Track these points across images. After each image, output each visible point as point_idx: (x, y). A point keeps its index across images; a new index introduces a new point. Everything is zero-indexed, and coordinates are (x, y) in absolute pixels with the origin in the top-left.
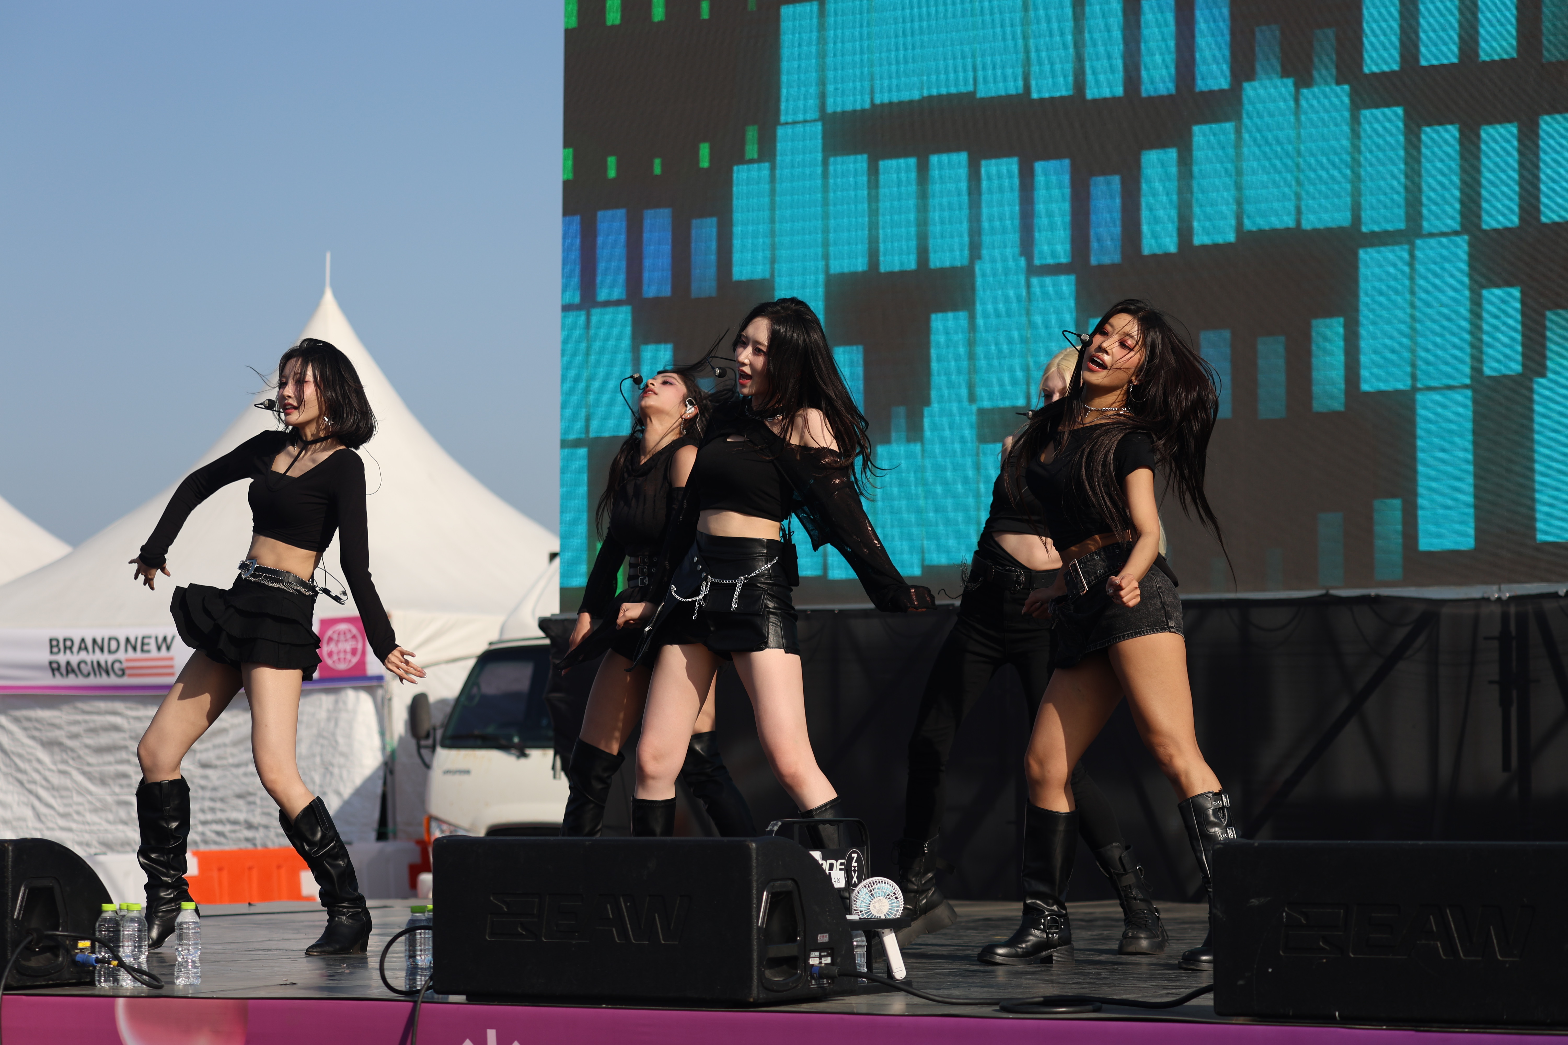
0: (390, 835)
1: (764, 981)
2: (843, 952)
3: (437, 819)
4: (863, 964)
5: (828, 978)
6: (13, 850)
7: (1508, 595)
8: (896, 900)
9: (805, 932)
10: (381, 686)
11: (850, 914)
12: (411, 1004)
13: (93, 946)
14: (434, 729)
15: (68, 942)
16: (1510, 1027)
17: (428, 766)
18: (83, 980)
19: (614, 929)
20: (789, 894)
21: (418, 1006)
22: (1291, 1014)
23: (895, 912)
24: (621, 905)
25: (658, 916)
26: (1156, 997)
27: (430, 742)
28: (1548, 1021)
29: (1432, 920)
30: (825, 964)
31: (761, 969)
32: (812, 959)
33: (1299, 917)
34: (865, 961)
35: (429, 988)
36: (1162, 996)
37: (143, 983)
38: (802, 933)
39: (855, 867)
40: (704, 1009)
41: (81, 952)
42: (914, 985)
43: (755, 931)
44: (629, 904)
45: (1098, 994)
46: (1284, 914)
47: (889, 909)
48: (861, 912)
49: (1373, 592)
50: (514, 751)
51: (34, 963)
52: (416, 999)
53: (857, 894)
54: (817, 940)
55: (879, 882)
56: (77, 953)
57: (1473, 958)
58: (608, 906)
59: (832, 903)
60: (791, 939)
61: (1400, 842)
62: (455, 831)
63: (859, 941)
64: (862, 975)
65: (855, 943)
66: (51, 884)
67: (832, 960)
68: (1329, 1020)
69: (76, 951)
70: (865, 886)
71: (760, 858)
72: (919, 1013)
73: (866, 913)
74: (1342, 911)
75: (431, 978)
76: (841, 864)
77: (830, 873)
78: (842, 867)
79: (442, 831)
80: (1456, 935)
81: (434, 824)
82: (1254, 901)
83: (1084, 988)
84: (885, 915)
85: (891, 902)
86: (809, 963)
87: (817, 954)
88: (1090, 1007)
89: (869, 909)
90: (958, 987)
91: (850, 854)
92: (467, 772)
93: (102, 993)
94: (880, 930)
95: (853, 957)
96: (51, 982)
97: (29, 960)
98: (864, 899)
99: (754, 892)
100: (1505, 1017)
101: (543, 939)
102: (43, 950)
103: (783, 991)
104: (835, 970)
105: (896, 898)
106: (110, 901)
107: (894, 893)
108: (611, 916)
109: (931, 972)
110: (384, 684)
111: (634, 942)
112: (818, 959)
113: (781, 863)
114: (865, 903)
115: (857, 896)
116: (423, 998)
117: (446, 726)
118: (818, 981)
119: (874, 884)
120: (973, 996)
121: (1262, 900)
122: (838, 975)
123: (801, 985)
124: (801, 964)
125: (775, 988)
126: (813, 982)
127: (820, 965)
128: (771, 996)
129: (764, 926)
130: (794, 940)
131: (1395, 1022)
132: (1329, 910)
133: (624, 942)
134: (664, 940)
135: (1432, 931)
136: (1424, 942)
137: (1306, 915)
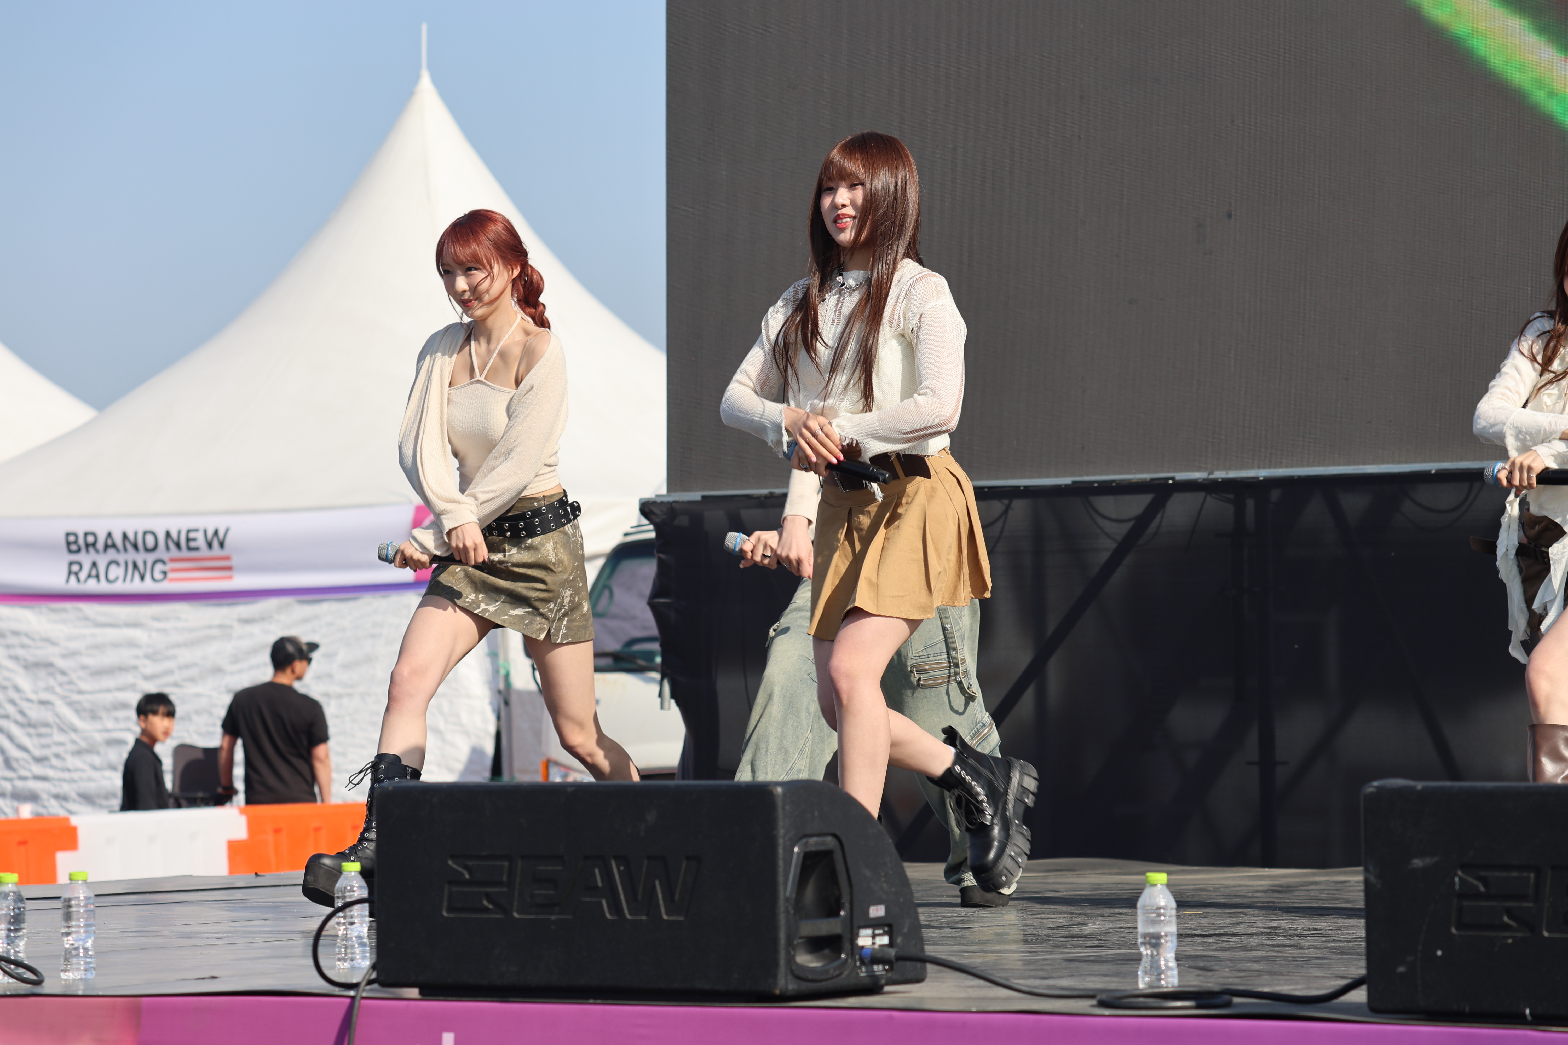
1: (794, 967)
2: (905, 930)
5: (886, 962)
9: (852, 903)
12: (348, 1000)
19: (604, 902)
20: (828, 854)
21: (357, 1004)
22: (1467, 1010)
24: (612, 869)
25: (659, 885)
30: (880, 945)
31: (790, 952)
32: (863, 939)
33: (1475, 882)
35: (371, 980)
38: (847, 905)
40: (720, 1004)
43: (781, 901)
44: (622, 868)
46: (1457, 879)
52: (355, 994)
54: (868, 913)
58: (597, 871)
59: (889, 865)
60: (834, 912)
67: (891, 939)
68: (1516, 1019)
71: (787, 807)
72: (991, 1008)
75: (374, 967)
81: (553, 770)
82: (1417, 863)
86: (857, 944)
87: (869, 931)
90: (1072, 976)
99: (780, 851)
101: (516, 915)
103: (821, 981)
104: (892, 952)
108: (600, 884)
111: (629, 917)
112: (870, 939)
113: (816, 814)
118: (870, 968)
120: (1082, 987)
121: (1428, 861)
122: (899, 958)
123: (846, 973)
124: (847, 946)
125: (810, 977)
126: (864, 969)
127: (872, 947)
128: (805, 986)
129: (794, 896)
130: (838, 915)
132: (1515, 874)
133: (615, 918)
134: (667, 914)
137: (1485, 880)
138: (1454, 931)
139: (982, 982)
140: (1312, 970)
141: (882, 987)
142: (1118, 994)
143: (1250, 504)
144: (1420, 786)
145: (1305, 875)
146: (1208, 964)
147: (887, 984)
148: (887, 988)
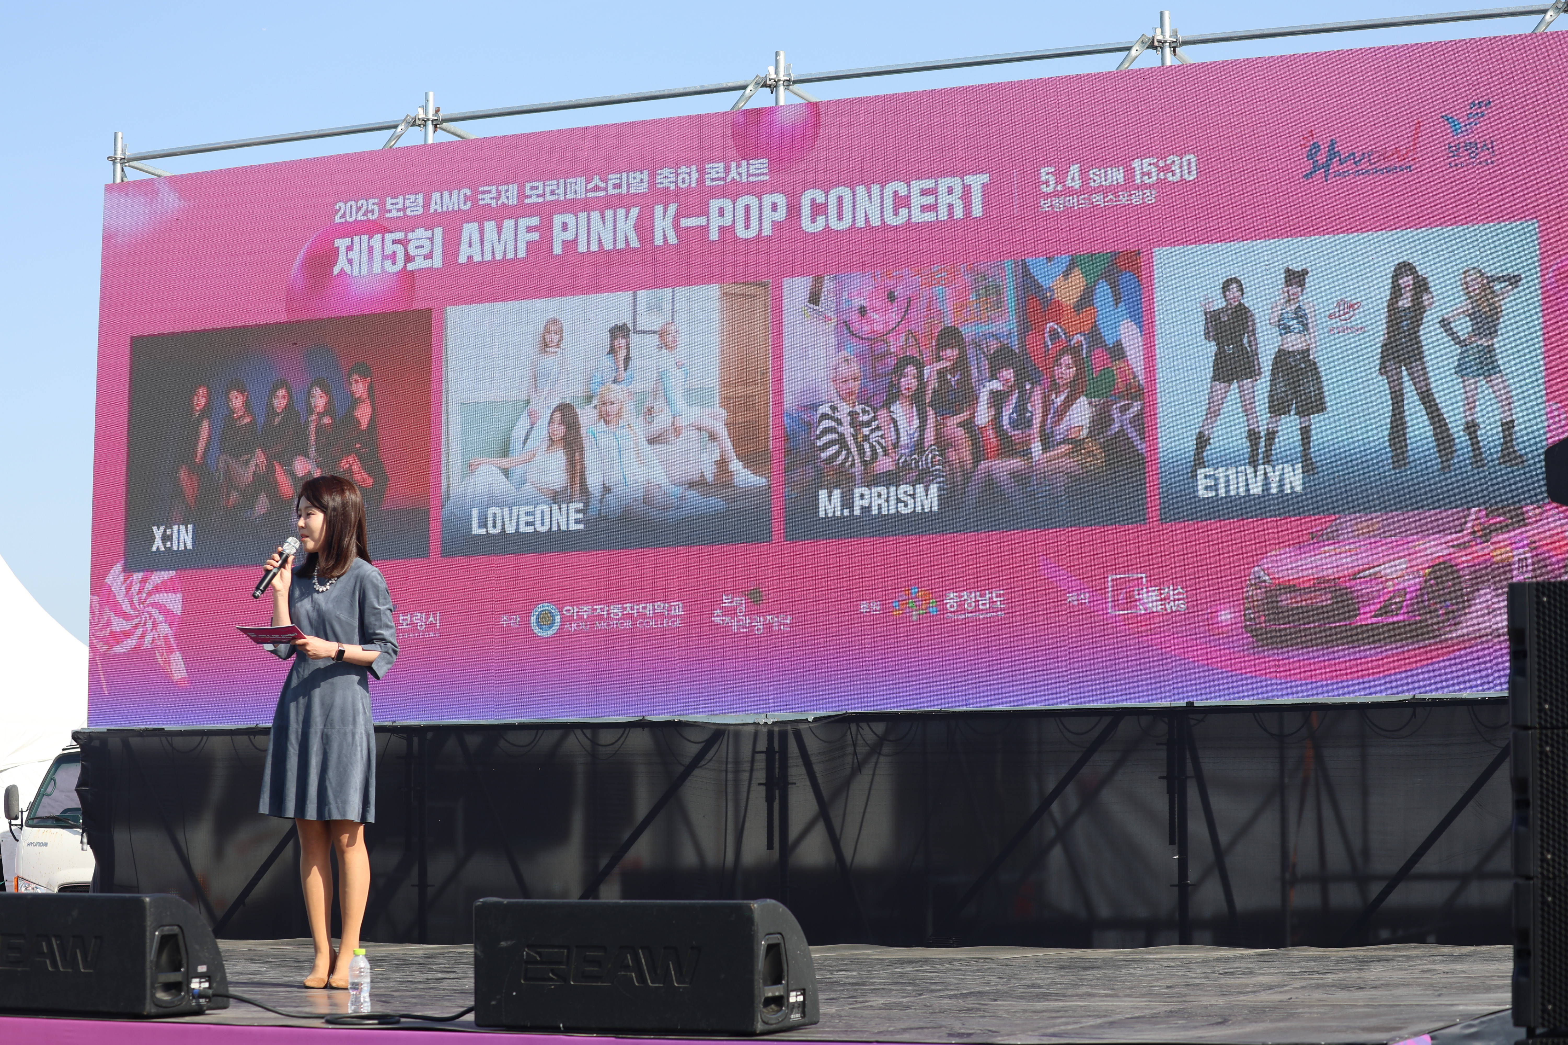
1: (155, 1000)
2: (218, 979)
3: (24, 880)
5: (207, 997)
7: (772, 721)
9: (188, 964)
14: (22, 812)
16: (683, 1035)
17: (17, 841)
19: (48, 961)
20: (174, 936)
22: (529, 1025)
24: (53, 943)
25: (79, 951)
27: (18, 822)
28: (709, 1030)
29: (629, 957)
30: (203, 988)
31: (153, 991)
32: (194, 984)
33: (535, 955)
38: (185, 965)
43: (148, 963)
44: (58, 942)
46: (525, 953)
49: (676, 718)
54: (197, 970)
57: (657, 985)
58: (44, 943)
59: (209, 943)
60: (177, 969)
67: (210, 985)
68: (555, 1030)
71: (152, 910)
72: (265, 1024)
74: (565, 951)
80: (645, 968)
81: (21, 883)
82: (503, 944)
86: (191, 987)
87: (197, 980)
88: (391, 1020)
92: (46, 844)
99: (148, 934)
100: (678, 1028)
103: (170, 1007)
104: (210, 992)
108: (45, 951)
111: (61, 969)
112: (198, 984)
113: (168, 913)
117: (30, 811)
118: (198, 1001)
121: (509, 943)
122: (214, 995)
123: (184, 1003)
124: (185, 988)
125: (164, 1005)
126: (194, 1002)
127: (199, 989)
128: (161, 1011)
129: (155, 960)
130: (179, 970)
131: (602, 1031)
132: (556, 950)
133: (54, 970)
134: (84, 968)
135: (628, 966)
136: (623, 973)
137: (539, 954)
138: (522, 982)
139: (260, 1009)
140: (445, 1003)
141: (204, 1011)
142: (337, 1016)
143: (416, 740)
144: (505, 901)
145: (443, 948)
146: (387, 999)
147: (207, 1010)
148: (207, 1012)
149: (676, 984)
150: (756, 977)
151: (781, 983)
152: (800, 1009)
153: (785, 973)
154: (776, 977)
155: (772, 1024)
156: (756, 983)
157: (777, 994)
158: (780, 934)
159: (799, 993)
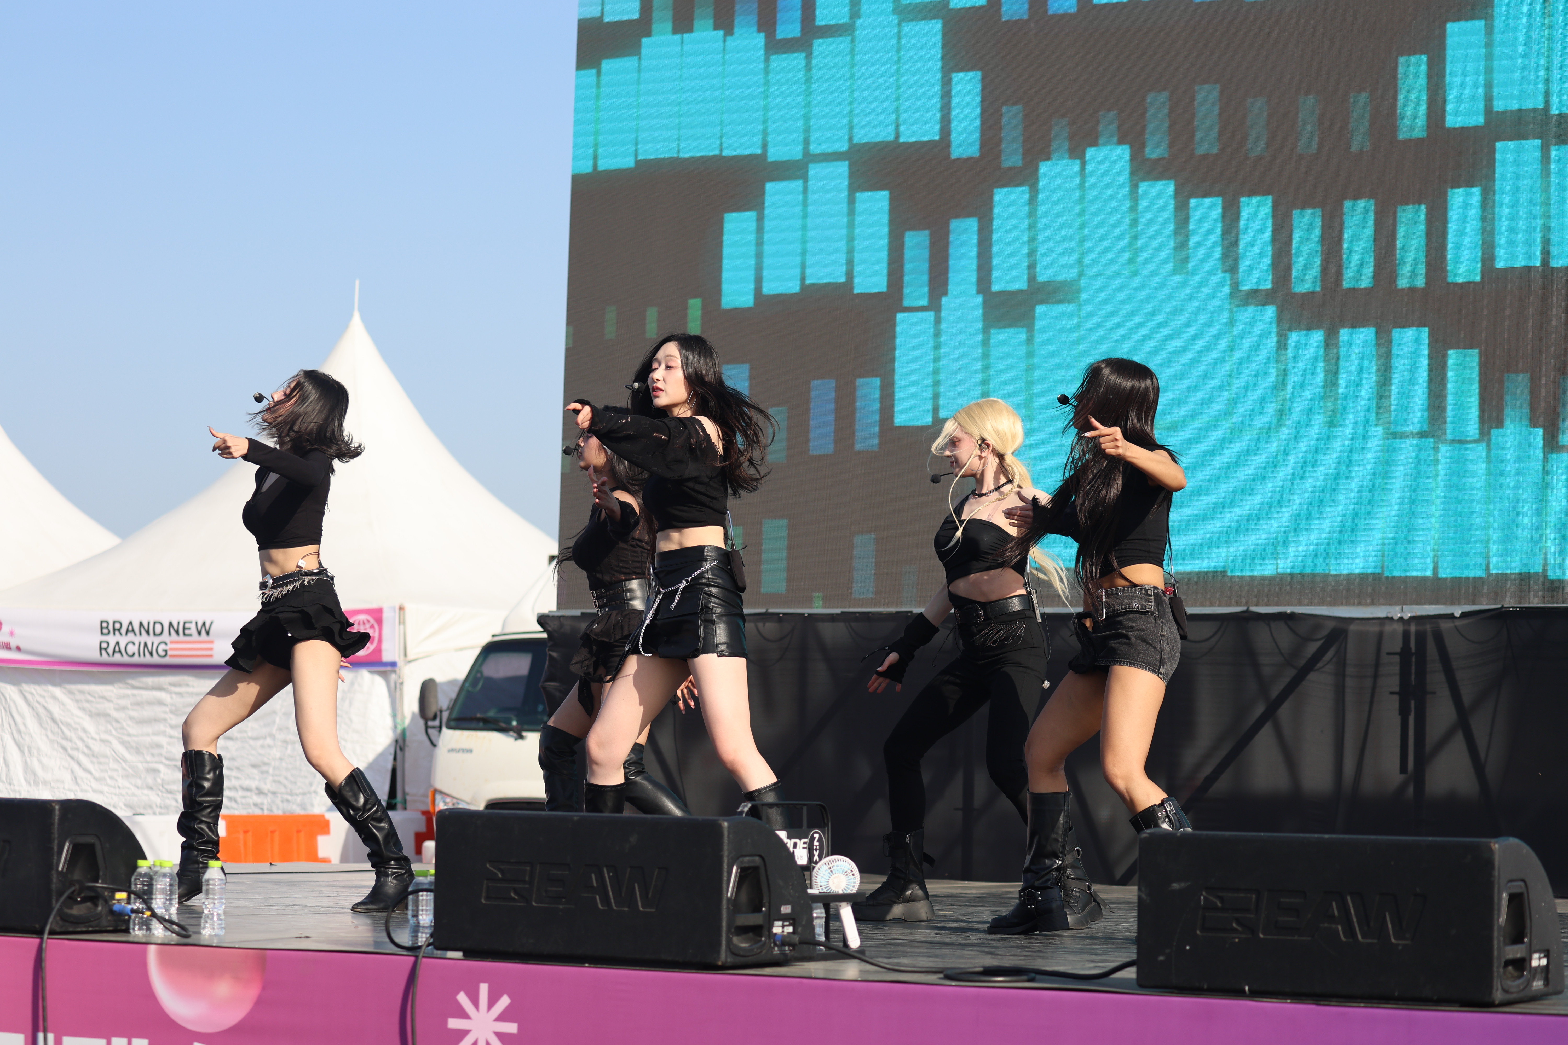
0: (399, 806)
1: (731, 947)
2: (804, 923)
3: (441, 792)
4: (821, 933)
5: (789, 945)
6: (60, 810)
7: (1409, 615)
8: (852, 877)
9: (770, 903)
10: (395, 672)
11: (811, 888)
12: (413, 959)
13: (129, 898)
14: (441, 711)
15: (106, 893)
16: (1401, 1003)
17: (434, 745)
18: (119, 928)
19: (598, 898)
20: (756, 869)
21: (419, 960)
22: (1205, 987)
23: (851, 888)
24: (604, 874)
25: (638, 886)
26: (1084, 969)
27: (436, 723)
28: (1435, 998)
29: (1334, 905)
30: (788, 933)
31: (729, 936)
32: (776, 928)
33: (1214, 900)
34: (824, 931)
35: (429, 945)
36: (1090, 968)
37: (173, 932)
38: (767, 905)
39: (816, 846)
40: (677, 970)
41: (118, 902)
42: (867, 953)
43: (724, 902)
44: (611, 874)
45: (1033, 966)
46: (1202, 898)
47: (847, 885)
48: (821, 886)
49: (1289, 610)
50: (512, 733)
51: (76, 911)
52: (418, 954)
53: (818, 870)
54: (780, 910)
55: (838, 860)
56: (114, 904)
57: (1369, 941)
58: (593, 876)
59: (795, 878)
60: (758, 909)
61: (1307, 835)
62: (458, 803)
63: (818, 913)
64: (820, 944)
65: (815, 915)
66: (92, 841)
67: (794, 929)
68: (1238, 993)
69: (114, 902)
70: (825, 864)
71: (731, 836)
72: (871, 979)
73: (825, 888)
75: (432, 935)
76: (805, 843)
77: (793, 851)
78: (805, 846)
79: (446, 803)
80: (1355, 920)
81: (438, 797)
82: (1175, 886)
83: (1020, 960)
84: (842, 890)
85: (848, 879)
86: (772, 932)
87: (780, 923)
88: (1025, 977)
89: (828, 884)
90: (906, 956)
91: (813, 835)
92: (470, 751)
93: (136, 940)
94: (837, 903)
95: (813, 928)
96: (90, 929)
97: (71, 908)
98: (824, 875)
99: (725, 866)
100: (1396, 994)
101: (534, 904)
102: (84, 900)
103: (749, 956)
104: (796, 938)
105: (853, 875)
106: (144, 857)
107: (852, 871)
108: (595, 885)
109: (883, 942)
110: (397, 669)
111: (615, 908)
112: (781, 928)
113: (749, 841)
114: (825, 879)
115: (818, 872)
116: (424, 953)
117: (451, 709)
118: (780, 948)
119: (833, 861)
120: (920, 965)
121: (1183, 885)
122: (799, 943)
123: (764, 951)
124: (766, 932)
125: (742, 953)
126: (776, 949)
127: (782, 934)
128: (738, 960)
129: (733, 897)
130: (761, 911)
131: (1298, 996)
132: (1242, 895)
133: (606, 908)
134: (643, 908)
135: (1334, 916)
136: (1326, 925)
137: (1221, 899)
138: (1198, 932)
141: (789, 961)
142: (957, 971)
149: (1393, 940)
150: (1496, 934)
151: (1522, 942)
152: (1543, 975)
153: (1528, 930)
154: (1517, 935)
155: (1512, 993)
156: (1495, 942)
157: (1519, 956)
158: (1523, 881)
159: (1542, 955)
